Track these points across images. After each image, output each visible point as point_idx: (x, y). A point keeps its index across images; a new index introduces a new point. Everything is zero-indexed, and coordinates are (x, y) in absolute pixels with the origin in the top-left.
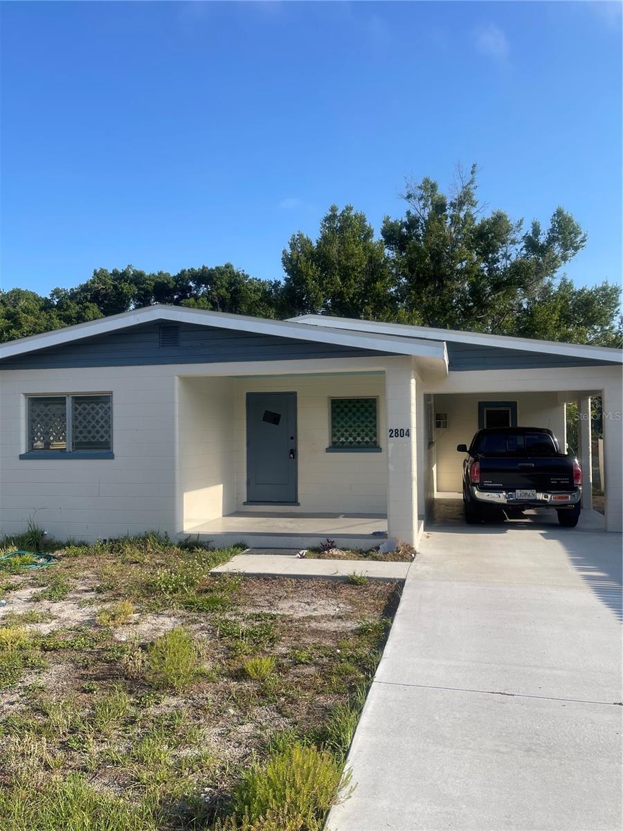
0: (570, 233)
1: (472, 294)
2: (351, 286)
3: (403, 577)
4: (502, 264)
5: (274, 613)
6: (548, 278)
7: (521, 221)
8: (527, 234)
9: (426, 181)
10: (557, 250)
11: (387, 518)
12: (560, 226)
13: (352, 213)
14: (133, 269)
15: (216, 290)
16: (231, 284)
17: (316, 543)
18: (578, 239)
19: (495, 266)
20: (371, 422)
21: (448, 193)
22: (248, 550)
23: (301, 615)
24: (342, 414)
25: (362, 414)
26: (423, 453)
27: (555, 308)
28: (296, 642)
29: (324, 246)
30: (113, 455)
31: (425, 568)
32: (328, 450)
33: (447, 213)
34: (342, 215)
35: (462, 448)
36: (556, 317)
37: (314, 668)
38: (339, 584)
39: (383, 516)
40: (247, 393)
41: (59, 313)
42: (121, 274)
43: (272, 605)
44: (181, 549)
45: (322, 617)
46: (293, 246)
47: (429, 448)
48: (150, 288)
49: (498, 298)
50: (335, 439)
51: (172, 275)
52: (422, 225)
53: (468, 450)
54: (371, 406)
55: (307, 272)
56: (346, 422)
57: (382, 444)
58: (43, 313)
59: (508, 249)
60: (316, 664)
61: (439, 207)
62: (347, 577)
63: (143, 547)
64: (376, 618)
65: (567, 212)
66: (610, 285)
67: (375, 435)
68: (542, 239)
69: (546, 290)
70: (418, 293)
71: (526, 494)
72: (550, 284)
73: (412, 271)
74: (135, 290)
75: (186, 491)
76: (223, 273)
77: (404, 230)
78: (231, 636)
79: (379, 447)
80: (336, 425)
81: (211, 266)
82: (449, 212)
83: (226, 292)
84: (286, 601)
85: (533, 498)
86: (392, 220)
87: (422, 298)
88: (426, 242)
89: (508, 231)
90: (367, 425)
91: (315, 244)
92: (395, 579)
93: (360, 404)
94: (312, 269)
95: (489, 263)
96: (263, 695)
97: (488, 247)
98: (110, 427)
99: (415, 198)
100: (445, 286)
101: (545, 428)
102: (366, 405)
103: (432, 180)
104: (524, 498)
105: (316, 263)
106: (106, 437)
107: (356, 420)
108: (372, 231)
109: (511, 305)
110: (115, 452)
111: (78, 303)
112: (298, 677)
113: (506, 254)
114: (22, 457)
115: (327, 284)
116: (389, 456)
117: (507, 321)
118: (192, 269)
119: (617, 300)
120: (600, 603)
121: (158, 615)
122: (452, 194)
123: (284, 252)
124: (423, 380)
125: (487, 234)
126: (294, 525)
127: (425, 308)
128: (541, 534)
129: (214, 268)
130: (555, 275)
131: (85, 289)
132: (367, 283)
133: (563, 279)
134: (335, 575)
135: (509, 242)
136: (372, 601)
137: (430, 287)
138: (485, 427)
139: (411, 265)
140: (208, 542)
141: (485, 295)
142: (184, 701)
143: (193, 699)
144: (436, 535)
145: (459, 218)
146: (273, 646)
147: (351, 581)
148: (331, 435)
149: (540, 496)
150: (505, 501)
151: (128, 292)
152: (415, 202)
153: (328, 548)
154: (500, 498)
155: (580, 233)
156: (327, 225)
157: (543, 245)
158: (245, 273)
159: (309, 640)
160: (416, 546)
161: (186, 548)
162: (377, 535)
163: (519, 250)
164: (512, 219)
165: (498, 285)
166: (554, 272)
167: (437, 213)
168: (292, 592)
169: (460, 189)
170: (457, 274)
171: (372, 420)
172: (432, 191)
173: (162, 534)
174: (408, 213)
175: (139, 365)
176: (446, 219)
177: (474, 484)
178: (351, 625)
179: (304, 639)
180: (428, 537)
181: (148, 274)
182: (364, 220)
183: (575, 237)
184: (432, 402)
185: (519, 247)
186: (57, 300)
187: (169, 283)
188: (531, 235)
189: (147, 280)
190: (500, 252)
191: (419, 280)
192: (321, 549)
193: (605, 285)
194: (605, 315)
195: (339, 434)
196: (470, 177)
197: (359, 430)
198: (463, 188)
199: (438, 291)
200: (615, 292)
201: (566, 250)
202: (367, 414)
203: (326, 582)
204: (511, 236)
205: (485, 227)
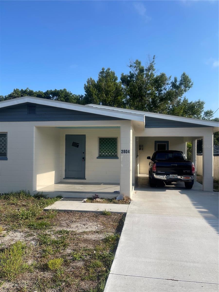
0: (187, 82)
1: (152, 102)
2: (109, 97)
3: (125, 212)
4: (163, 92)
5: (68, 230)
6: (180, 97)
7: (171, 76)
8: (172, 81)
9: (137, 61)
10: (183, 87)
11: (119, 185)
12: (184, 79)
13: (110, 71)
14: (29, 89)
15: (60, 98)
16: (66, 96)
17: (91, 196)
18: (190, 84)
19: (161, 92)
20: (114, 147)
21: (145, 65)
22: (62, 199)
23: (81, 231)
24: (103, 144)
25: (111, 144)
26: (134, 159)
27: (182, 108)
28: (76, 247)
29: (99, 82)
30: (7, 158)
31: (135, 207)
32: (98, 158)
33: (144, 73)
34: (106, 71)
35: (149, 158)
36: (182, 112)
37: (82, 262)
38: (98, 215)
39: (118, 184)
40: (66, 135)
42: (24, 91)
43: (68, 226)
44: (35, 198)
45: (90, 232)
46: (88, 82)
47: (137, 158)
49: (162, 104)
50: (101, 154)
51: (43, 92)
52: (135, 77)
53: (151, 159)
54: (115, 141)
55: (93, 92)
56: (105, 147)
57: (119, 156)
59: (166, 86)
60: (83, 260)
62: (102, 212)
63: (18, 197)
64: (113, 232)
65: (187, 74)
66: (201, 101)
67: (116, 152)
68: (178, 84)
69: (179, 102)
70: (133, 101)
71: (174, 176)
72: (180, 100)
73: (131, 93)
75: (38, 174)
76: (63, 92)
77: (129, 78)
78: (45, 244)
79: (117, 157)
80: (101, 148)
81: (58, 89)
82: (145, 72)
83: (63, 99)
84: (75, 223)
85: (176, 178)
86: (124, 74)
87: (135, 103)
88: (136, 83)
89: (166, 80)
90: (113, 148)
91: (96, 82)
92: (122, 213)
93: (110, 140)
94: (95, 90)
95: (159, 91)
96: (54, 281)
97: (159, 85)
98: (6, 147)
99: (133, 67)
100: (143, 99)
101: (180, 151)
102: (113, 140)
103: (139, 61)
104: (173, 178)
105: (96, 89)
106: (5, 151)
107: (109, 146)
108: (117, 78)
109: (166, 107)
110: (8, 157)
112: (74, 268)
113: (165, 88)
115: (100, 96)
116: (121, 161)
117: (164, 113)
118: (51, 90)
119: (203, 106)
120: (208, 224)
121: (15, 231)
122: (146, 66)
123: (85, 85)
124: (135, 131)
125: (158, 81)
126: (82, 188)
127: (136, 107)
128: (179, 192)
129: (59, 90)
130: (182, 96)
131: (10, 96)
132: (115, 97)
133: (185, 98)
134: (97, 211)
135: (166, 84)
136: (112, 223)
137: (138, 100)
138: (157, 150)
139: (131, 91)
140: (46, 195)
141: (157, 103)
142: (13, 285)
143: (18, 284)
144: (139, 192)
145: (148, 75)
146: (64, 249)
147: (103, 214)
148: (99, 152)
149: (179, 177)
150: (166, 179)
152: (132, 68)
153: (95, 198)
154: (164, 177)
155: (191, 82)
156: (101, 75)
157: (178, 86)
158: (71, 92)
159: (82, 245)
160: (131, 197)
161: (37, 197)
162: (116, 192)
164: (167, 76)
165: (162, 99)
166: (182, 95)
167: (141, 72)
168: (78, 218)
169: (149, 64)
170: (147, 95)
171: (115, 146)
172: (139, 65)
173: (27, 191)
174: (130, 72)
175: (19, 121)
176: (144, 75)
177: (154, 172)
178: (102, 236)
179: (80, 244)
180: (136, 193)
182: (114, 74)
184: (138, 140)
185: (169, 86)
187: (42, 95)
188: (174, 82)
189: (34, 93)
190: (163, 88)
191: (134, 96)
192: (93, 198)
193: (199, 101)
194: (199, 111)
195: (102, 152)
196: (153, 60)
197: (110, 150)
198: (150, 64)
199: (140, 101)
200: (202, 103)
201: (186, 88)
202: (113, 144)
203: (93, 214)
204: (167, 82)
205: (158, 78)
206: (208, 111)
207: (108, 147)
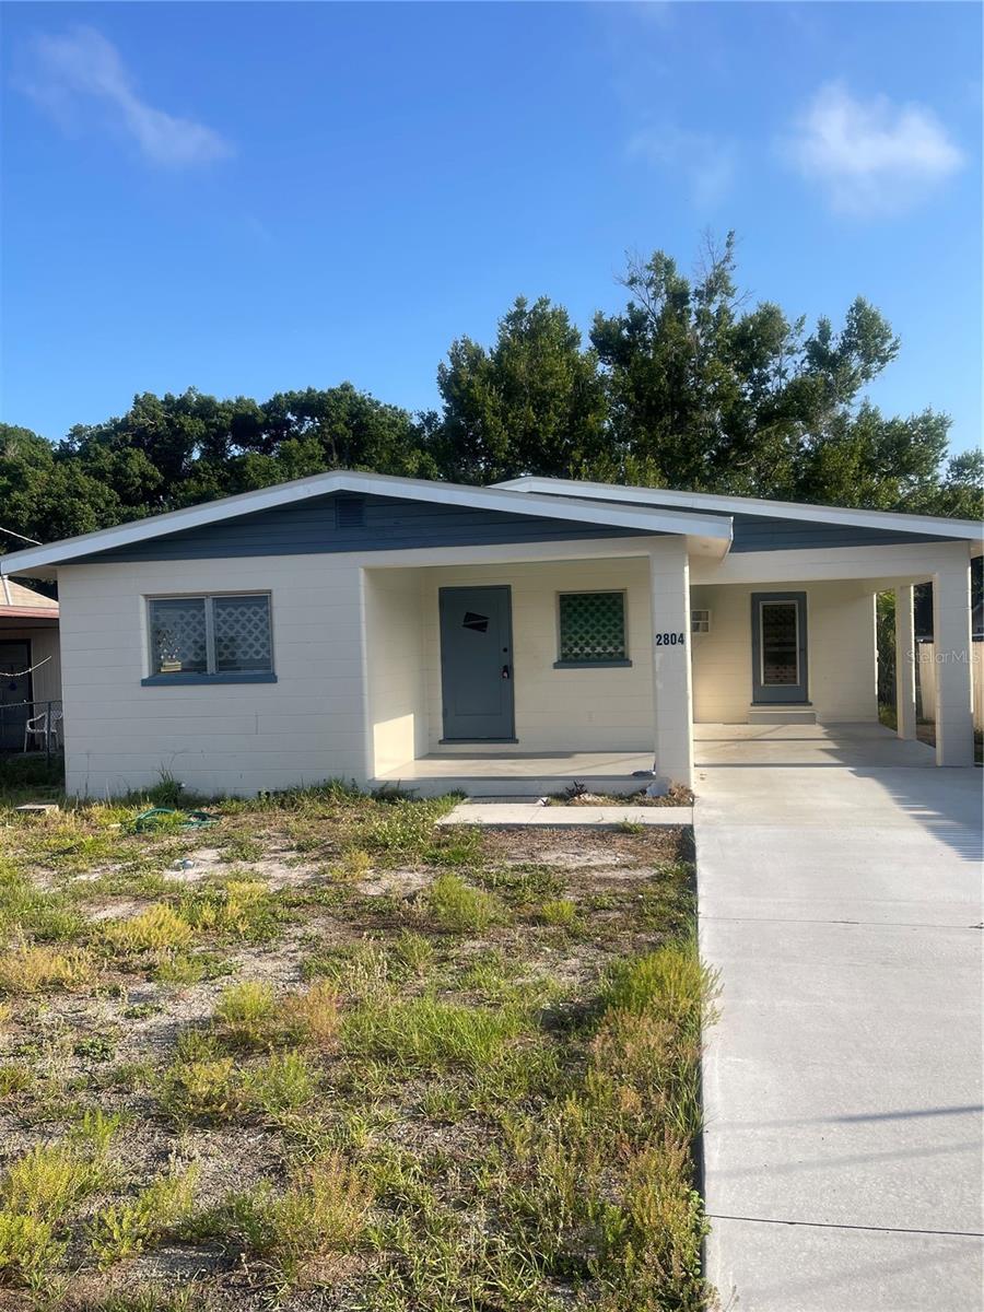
0: (875, 337)
1: (726, 429)
2: (550, 420)
3: (689, 822)
4: (774, 385)
5: (541, 864)
6: (843, 405)
7: (803, 319)
8: (811, 338)
9: (658, 257)
10: (856, 362)
11: (653, 752)
12: (860, 326)
13: (549, 309)
14: (197, 393)
15: (330, 425)
16: (353, 416)
17: (559, 787)
18: (887, 346)
19: (763, 387)
20: (615, 625)
21: (692, 275)
22: (469, 799)
23: (576, 865)
24: (586, 615)
25: (604, 614)
27: (853, 450)
29: (507, 360)
30: (276, 677)
31: (712, 812)
32: (557, 666)
33: (691, 306)
34: (534, 312)
36: (855, 464)
38: (607, 833)
39: (648, 749)
40: (440, 589)
41: (84, 464)
42: (179, 401)
43: (533, 857)
44: (377, 800)
45: (603, 866)
46: (455, 358)
48: (226, 424)
49: (769, 435)
50: (566, 650)
51: (259, 403)
52: (652, 324)
54: (615, 603)
55: (484, 401)
56: (581, 627)
57: (632, 657)
58: (59, 464)
59: (784, 361)
61: (678, 297)
62: (617, 825)
63: (326, 799)
64: (672, 864)
65: (871, 304)
66: (935, 415)
67: (622, 643)
68: (833, 346)
69: (840, 422)
70: (651, 429)
72: (846, 415)
73: (639, 396)
74: (201, 425)
75: (376, 722)
76: (341, 398)
77: (625, 332)
79: (627, 660)
80: (567, 630)
81: (321, 387)
82: (693, 305)
83: (346, 429)
84: (548, 852)
86: (606, 318)
87: (656, 437)
88: (659, 351)
89: (782, 334)
90: (610, 629)
91: (490, 357)
92: (679, 826)
93: (589, 601)
94: (491, 396)
95: (754, 383)
96: (575, 936)
97: (753, 358)
98: (270, 638)
99: (641, 284)
100: (690, 419)
102: (609, 602)
103: (667, 256)
105: (496, 387)
106: (263, 652)
107: (595, 623)
108: (579, 336)
109: (786, 445)
110: (277, 674)
111: (113, 449)
113: (779, 368)
114: (145, 683)
115: (513, 418)
116: (657, 671)
117: (780, 470)
118: (291, 393)
119: (943, 437)
121: (397, 870)
122: (697, 278)
123: (441, 367)
125: (750, 339)
128: (852, 772)
129: (326, 391)
130: (853, 401)
131: (121, 426)
132: (574, 416)
133: (864, 405)
134: (601, 823)
135: (784, 350)
137: (667, 420)
139: (638, 387)
140: (412, 791)
141: (748, 431)
142: (488, 943)
144: (712, 776)
145: (709, 315)
147: (623, 830)
148: (560, 645)
151: (192, 431)
152: (641, 289)
153: (579, 793)
155: (890, 337)
156: (510, 327)
157: (834, 355)
158: (374, 398)
159: (599, 888)
160: (694, 788)
161: (383, 799)
162: (639, 775)
163: (799, 363)
164: (789, 319)
165: (766, 417)
166: (852, 396)
167: (675, 305)
168: (550, 843)
169: (710, 271)
170: (707, 400)
171: (618, 622)
172: (667, 273)
173: (348, 782)
174: (631, 306)
176: (689, 316)
178: (644, 873)
179: (593, 887)
180: (702, 778)
181: (221, 402)
182: (566, 320)
183: (883, 343)
185: (799, 358)
186: (80, 444)
187: (256, 414)
188: (817, 340)
189: (218, 410)
190: (772, 367)
191: (651, 410)
192: (569, 794)
193: (926, 414)
194: (925, 459)
195: (571, 643)
196: (724, 251)
197: (598, 637)
198: (715, 268)
199: (678, 426)
200: (942, 425)
201: (868, 363)
202: (610, 614)
203: (590, 831)
204: (788, 342)
205: (748, 328)
206: (968, 458)
207: (593, 626)
